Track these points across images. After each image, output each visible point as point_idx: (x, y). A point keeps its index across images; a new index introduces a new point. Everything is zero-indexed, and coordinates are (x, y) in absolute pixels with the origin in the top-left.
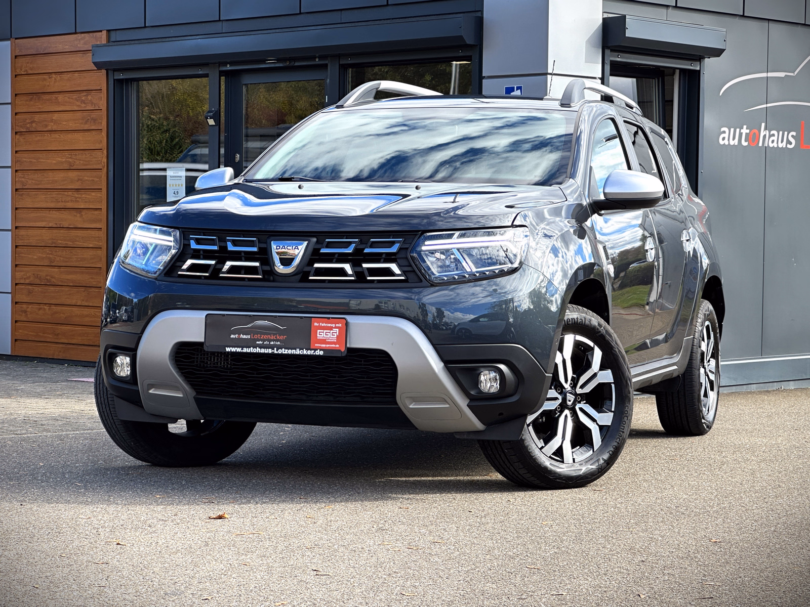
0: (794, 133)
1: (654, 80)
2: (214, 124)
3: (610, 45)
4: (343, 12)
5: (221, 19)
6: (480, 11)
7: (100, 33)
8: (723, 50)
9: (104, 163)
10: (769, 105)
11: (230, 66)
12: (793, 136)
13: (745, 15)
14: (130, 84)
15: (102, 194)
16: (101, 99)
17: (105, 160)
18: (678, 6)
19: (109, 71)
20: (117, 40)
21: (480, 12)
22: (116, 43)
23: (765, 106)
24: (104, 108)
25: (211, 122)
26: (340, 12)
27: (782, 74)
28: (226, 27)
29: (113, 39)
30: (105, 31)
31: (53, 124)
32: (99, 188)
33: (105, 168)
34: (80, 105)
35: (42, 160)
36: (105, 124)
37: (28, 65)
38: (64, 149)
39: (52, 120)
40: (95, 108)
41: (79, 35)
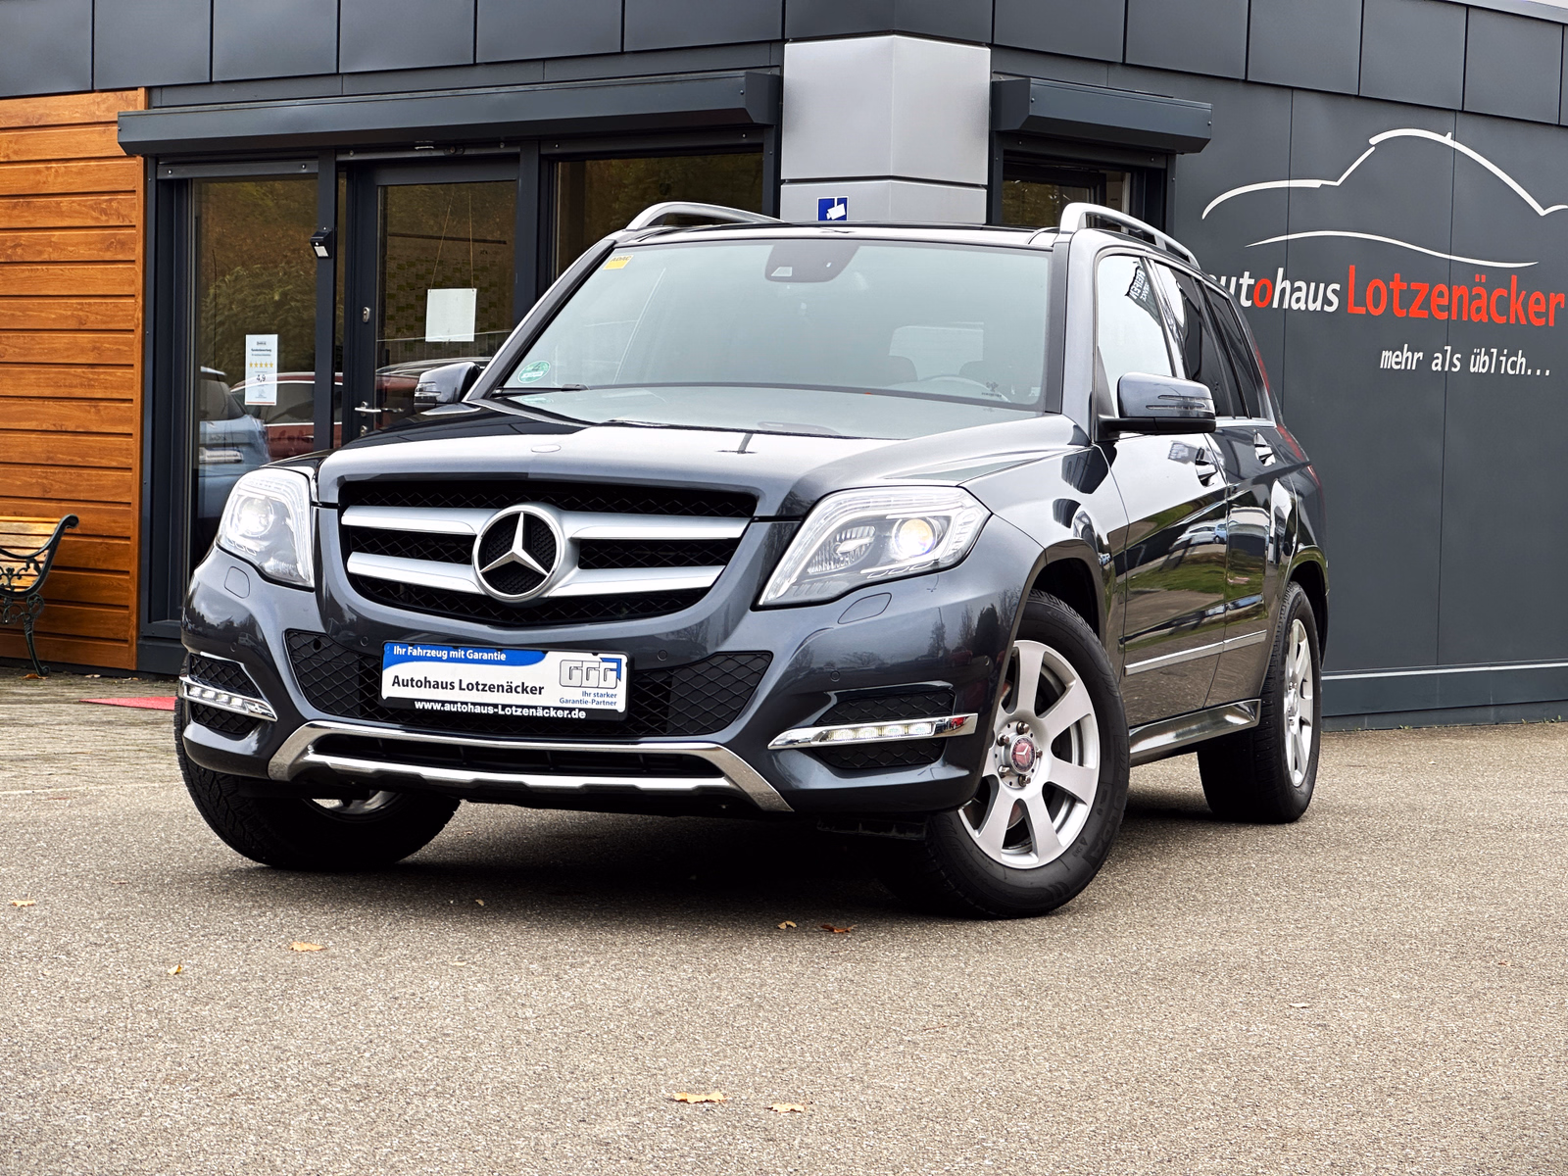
0: (1337, 287)
2: (327, 255)
5: (340, 72)
7: (134, 92)
8: (1206, 142)
9: (138, 319)
10: (1291, 237)
11: (355, 154)
12: (1334, 291)
13: (1249, 80)
14: (184, 188)
15: (133, 375)
16: (135, 208)
17: (140, 315)
18: (1127, 62)
19: (148, 159)
20: (165, 104)
22: (162, 110)
23: (1284, 238)
24: (139, 221)
25: (322, 251)
26: (541, 63)
27: (1316, 184)
28: (348, 85)
29: (157, 103)
30: (143, 89)
31: (51, 250)
32: (127, 363)
33: (140, 330)
34: (98, 218)
35: (31, 313)
36: (141, 251)
37: (10, 146)
38: (70, 293)
39: (51, 242)
40: (125, 224)
41: (99, 94)
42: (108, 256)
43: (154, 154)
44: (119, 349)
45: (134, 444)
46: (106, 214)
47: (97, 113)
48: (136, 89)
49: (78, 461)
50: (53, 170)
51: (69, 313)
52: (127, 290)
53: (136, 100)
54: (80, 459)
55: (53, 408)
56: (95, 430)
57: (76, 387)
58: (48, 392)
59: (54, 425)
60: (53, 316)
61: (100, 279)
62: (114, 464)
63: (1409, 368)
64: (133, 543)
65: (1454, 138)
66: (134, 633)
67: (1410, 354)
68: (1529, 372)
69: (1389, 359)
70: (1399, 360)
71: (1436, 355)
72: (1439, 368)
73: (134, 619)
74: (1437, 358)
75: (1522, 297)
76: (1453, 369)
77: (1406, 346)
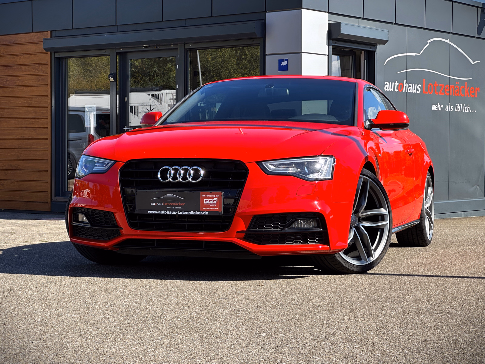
0: (420, 85)
3: (332, 38)
4: (186, 20)
5: (117, 24)
6: (264, 19)
8: (387, 41)
9: (49, 103)
10: (408, 70)
11: (122, 49)
12: (419, 87)
13: (396, 23)
14: (63, 60)
15: (48, 120)
16: (47, 68)
18: (364, 17)
19: (52, 53)
20: (57, 36)
23: (406, 71)
24: (49, 73)
25: (112, 80)
27: (414, 54)
28: (119, 29)
29: (54, 35)
30: (50, 31)
31: (19, 82)
32: (46, 116)
33: (50, 106)
34: (35, 72)
35: (12, 102)
36: (50, 82)
37: (4, 50)
38: (26, 95)
39: (19, 79)
40: (44, 73)
41: (34, 33)
42: (38, 83)
44: (43, 112)
45: (49, 142)
46: (37, 70)
47: (34, 39)
48: (47, 31)
49: (29, 147)
50: (19, 57)
51: (25, 101)
52: (45, 94)
53: (47, 35)
54: (30, 147)
55: (21, 131)
56: (35, 137)
57: (28, 124)
58: (19, 126)
59: (21, 136)
60: (20, 102)
61: (36, 91)
62: (42, 148)
63: (439, 110)
64: (49, 173)
65: (450, 41)
66: (50, 200)
67: (440, 106)
68: (471, 111)
69: (434, 107)
70: (437, 108)
71: (446, 106)
72: (447, 110)
73: (50, 195)
74: (447, 107)
75: (468, 89)
76: (451, 110)
77: (439, 103)
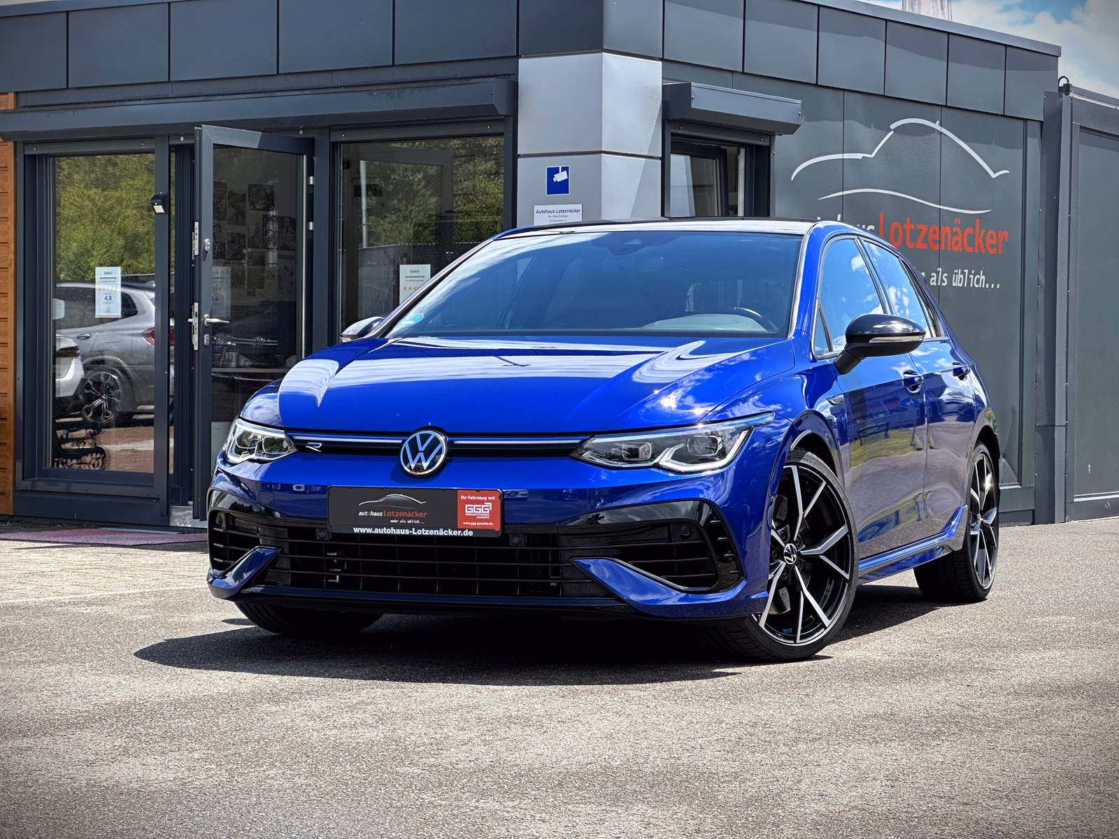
0: (872, 227)
1: (714, 161)
2: (162, 211)
3: (671, 118)
4: (333, 73)
5: (171, 80)
6: (513, 74)
7: (5, 96)
8: (799, 126)
9: (11, 260)
10: (845, 193)
11: (184, 139)
12: (871, 230)
13: (819, 84)
14: (44, 160)
15: (7, 300)
16: (7, 179)
17: (13, 257)
18: (745, 71)
19: (18, 144)
20: (29, 104)
21: (513, 76)
22: (27, 109)
23: (841, 194)
24: (11, 190)
25: (159, 209)
26: (329, 74)
27: (859, 156)
28: (176, 90)
29: (23, 103)
30: (13, 93)
32: (4, 292)
33: (12, 268)
36: (13, 213)
43: (21, 141)
45: (8, 352)
48: (7, 94)
52: (2, 239)
53: (7, 101)
64: (10, 422)
65: (941, 125)
66: (11, 488)
68: (987, 287)
71: (932, 274)
72: (935, 284)
73: (11, 477)
74: (933, 276)
75: (982, 234)
76: (943, 284)
